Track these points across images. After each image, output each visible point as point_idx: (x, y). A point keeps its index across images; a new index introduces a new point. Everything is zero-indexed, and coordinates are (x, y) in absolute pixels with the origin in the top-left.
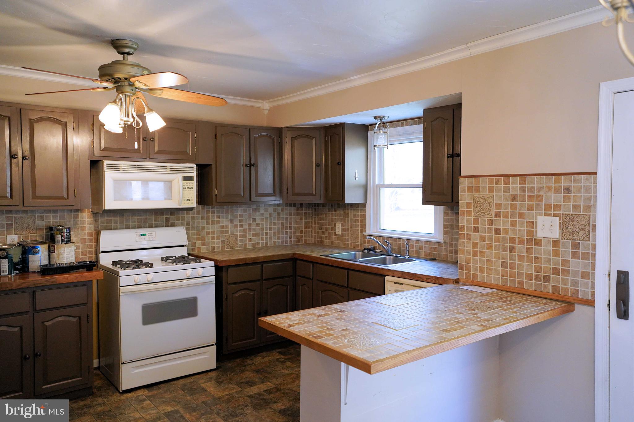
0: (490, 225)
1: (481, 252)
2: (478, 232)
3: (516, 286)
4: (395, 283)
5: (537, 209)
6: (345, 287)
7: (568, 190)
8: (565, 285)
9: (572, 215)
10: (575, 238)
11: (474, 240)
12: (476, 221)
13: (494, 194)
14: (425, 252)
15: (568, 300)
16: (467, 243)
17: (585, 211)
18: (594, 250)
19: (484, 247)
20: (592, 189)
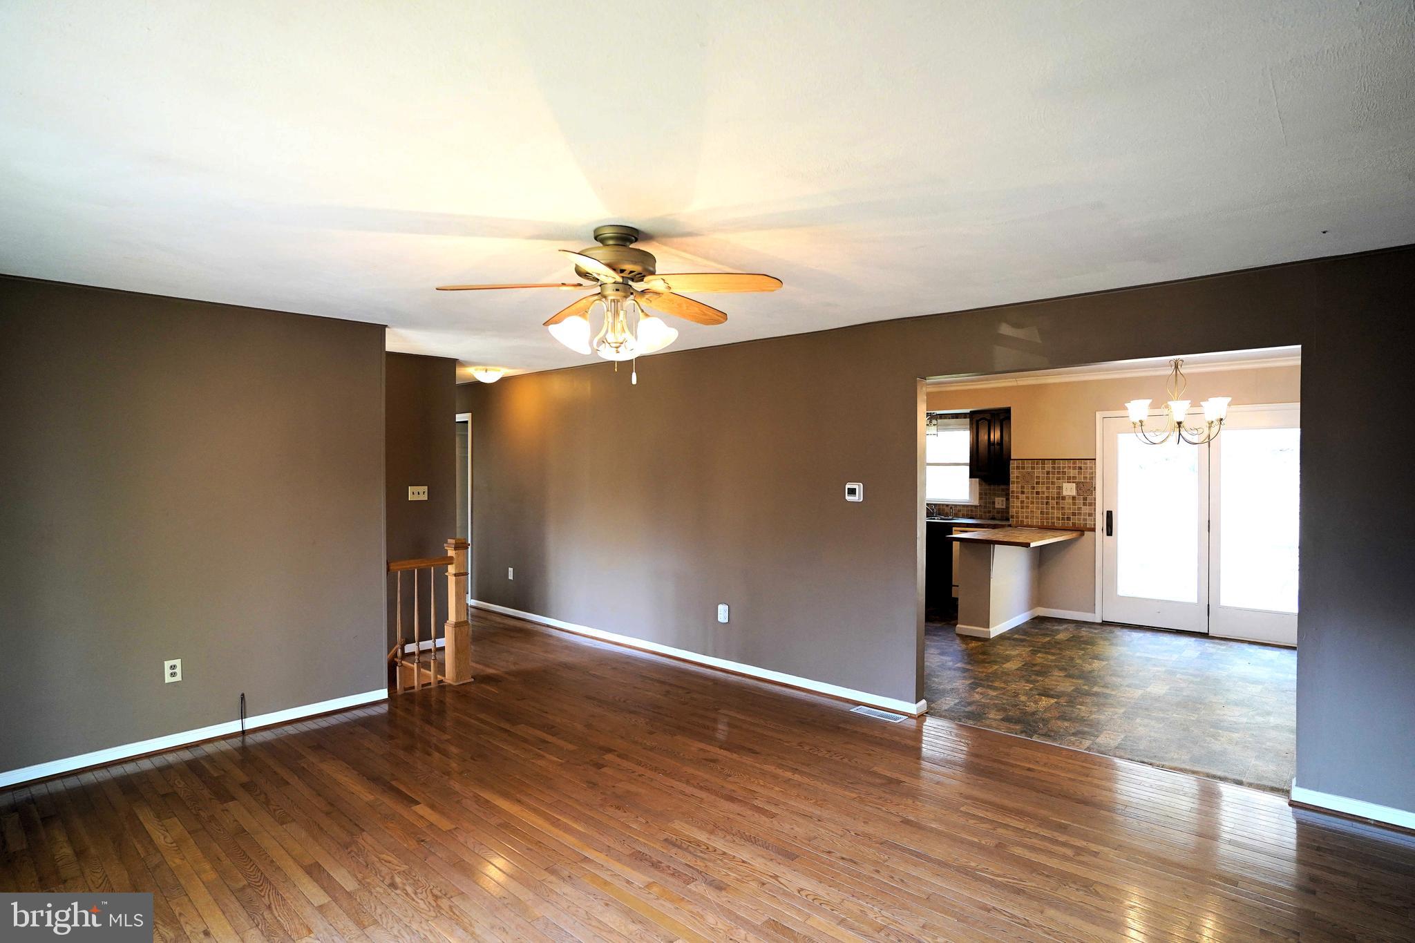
0: (1032, 489)
1: (1026, 506)
2: (1024, 494)
3: (1050, 524)
5: (1062, 479)
7: (1080, 468)
8: (1079, 520)
9: (1082, 482)
10: (1084, 494)
11: (1021, 498)
12: (1022, 487)
13: (1035, 470)
15: (1082, 529)
16: (1016, 501)
17: (1090, 480)
18: (1095, 500)
19: (1028, 503)
20: (1093, 468)
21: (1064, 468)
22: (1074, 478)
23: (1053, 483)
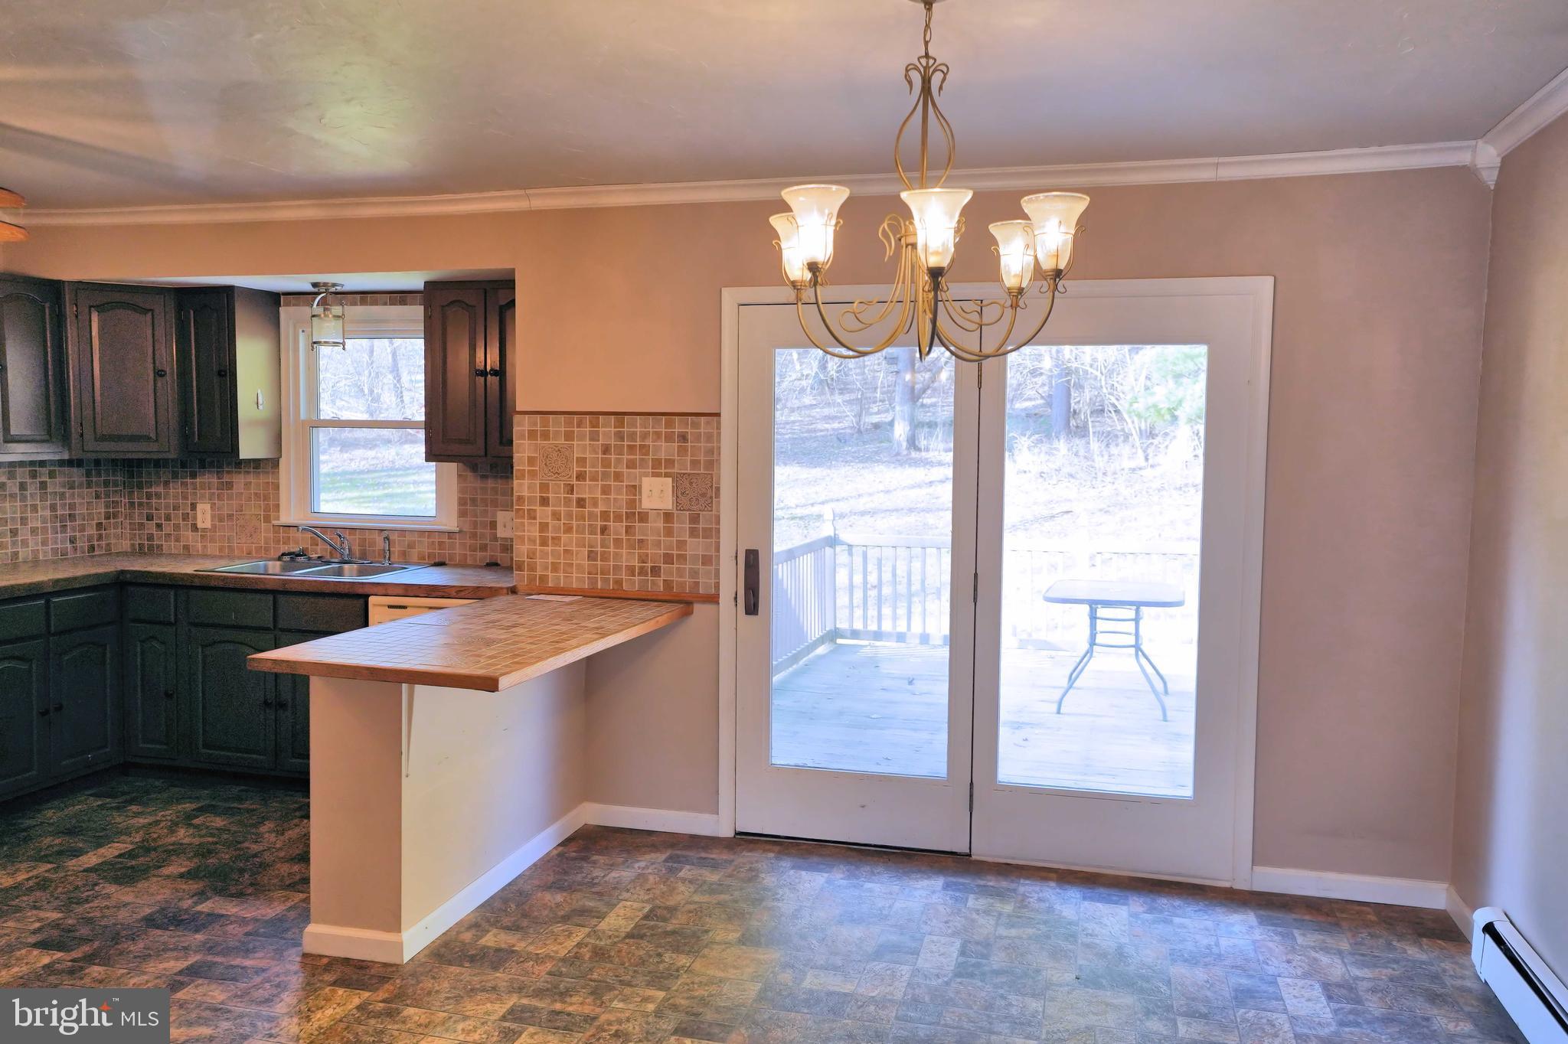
0: (568, 494)
1: (553, 538)
2: (548, 505)
3: (611, 588)
4: (390, 607)
5: (641, 467)
6: (268, 629)
7: (683, 437)
8: (681, 577)
9: (689, 474)
10: (694, 508)
11: (540, 518)
12: (544, 487)
13: (575, 443)
14: (419, 553)
15: (685, 599)
16: (529, 524)
17: (706, 468)
18: (718, 523)
19: (557, 529)
20: (714, 437)
21: (645, 436)
22: (670, 463)
23: (618, 476)
